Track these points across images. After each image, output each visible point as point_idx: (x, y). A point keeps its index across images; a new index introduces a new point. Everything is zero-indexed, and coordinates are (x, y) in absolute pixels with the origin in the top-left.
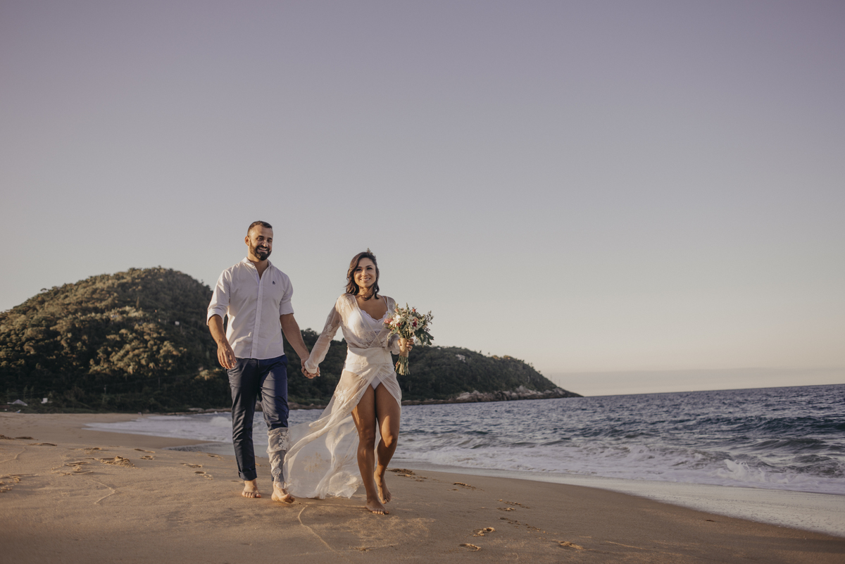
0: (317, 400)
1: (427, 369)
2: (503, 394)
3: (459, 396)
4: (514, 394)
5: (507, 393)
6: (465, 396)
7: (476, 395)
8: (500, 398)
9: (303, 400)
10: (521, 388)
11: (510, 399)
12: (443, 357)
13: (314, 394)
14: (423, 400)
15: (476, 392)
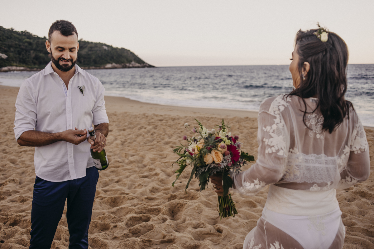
0: (37, 66)
1: (90, 53)
2: (126, 66)
3: (106, 65)
4: (131, 65)
5: (128, 65)
6: (109, 66)
7: (114, 66)
8: (125, 67)
9: (30, 67)
10: (133, 63)
11: (129, 67)
12: (97, 47)
13: (35, 64)
14: (89, 67)
15: (114, 64)
